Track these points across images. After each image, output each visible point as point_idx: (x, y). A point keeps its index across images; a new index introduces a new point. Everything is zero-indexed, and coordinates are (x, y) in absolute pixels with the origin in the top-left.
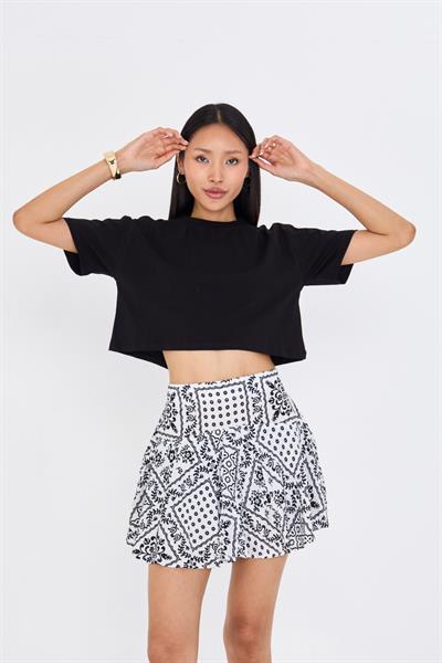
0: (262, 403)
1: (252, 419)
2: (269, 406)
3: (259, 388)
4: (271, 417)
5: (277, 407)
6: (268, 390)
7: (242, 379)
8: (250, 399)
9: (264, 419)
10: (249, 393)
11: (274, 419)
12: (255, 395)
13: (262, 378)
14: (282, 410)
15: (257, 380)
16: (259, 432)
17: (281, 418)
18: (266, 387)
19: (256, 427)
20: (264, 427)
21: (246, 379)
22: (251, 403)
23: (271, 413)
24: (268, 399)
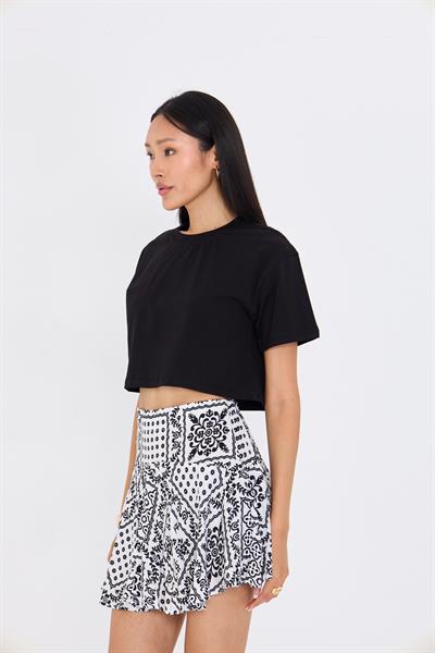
0: (180, 439)
1: (170, 456)
2: (188, 442)
3: (181, 422)
4: (187, 456)
5: (195, 444)
6: (189, 424)
7: (166, 411)
8: (171, 435)
9: (180, 457)
10: (171, 426)
11: (190, 458)
12: (176, 429)
13: (185, 411)
14: (200, 449)
15: (180, 413)
16: (173, 470)
17: (197, 457)
18: (188, 420)
19: (172, 465)
20: (179, 466)
21: (170, 410)
22: (171, 438)
23: (189, 450)
24: (187, 435)
